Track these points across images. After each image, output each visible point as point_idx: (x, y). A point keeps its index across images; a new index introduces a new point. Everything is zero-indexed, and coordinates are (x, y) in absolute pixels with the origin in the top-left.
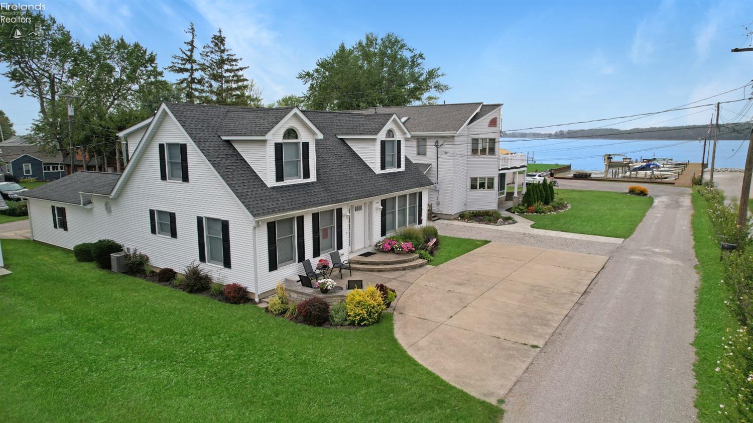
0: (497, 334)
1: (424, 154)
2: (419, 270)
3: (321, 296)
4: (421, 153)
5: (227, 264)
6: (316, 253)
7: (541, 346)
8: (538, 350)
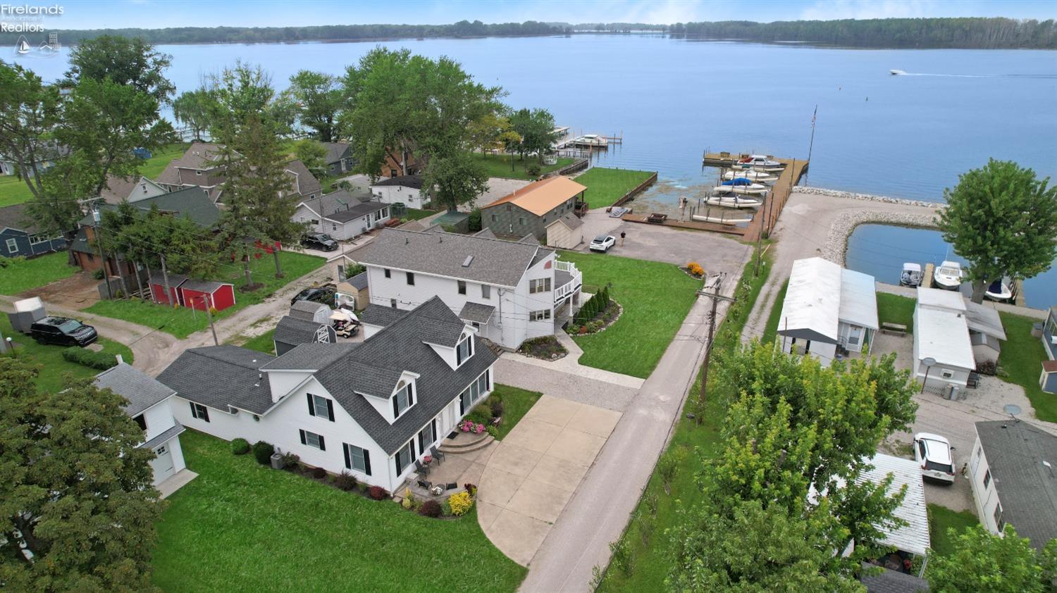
0: (533, 514)
1: (488, 298)
2: (489, 448)
3: (434, 498)
4: (486, 295)
5: (369, 472)
6: (422, 451)
7: (554, 523)
8: (552, 525)
